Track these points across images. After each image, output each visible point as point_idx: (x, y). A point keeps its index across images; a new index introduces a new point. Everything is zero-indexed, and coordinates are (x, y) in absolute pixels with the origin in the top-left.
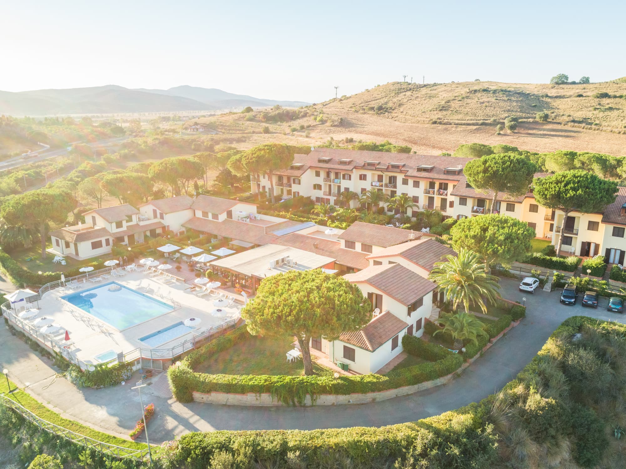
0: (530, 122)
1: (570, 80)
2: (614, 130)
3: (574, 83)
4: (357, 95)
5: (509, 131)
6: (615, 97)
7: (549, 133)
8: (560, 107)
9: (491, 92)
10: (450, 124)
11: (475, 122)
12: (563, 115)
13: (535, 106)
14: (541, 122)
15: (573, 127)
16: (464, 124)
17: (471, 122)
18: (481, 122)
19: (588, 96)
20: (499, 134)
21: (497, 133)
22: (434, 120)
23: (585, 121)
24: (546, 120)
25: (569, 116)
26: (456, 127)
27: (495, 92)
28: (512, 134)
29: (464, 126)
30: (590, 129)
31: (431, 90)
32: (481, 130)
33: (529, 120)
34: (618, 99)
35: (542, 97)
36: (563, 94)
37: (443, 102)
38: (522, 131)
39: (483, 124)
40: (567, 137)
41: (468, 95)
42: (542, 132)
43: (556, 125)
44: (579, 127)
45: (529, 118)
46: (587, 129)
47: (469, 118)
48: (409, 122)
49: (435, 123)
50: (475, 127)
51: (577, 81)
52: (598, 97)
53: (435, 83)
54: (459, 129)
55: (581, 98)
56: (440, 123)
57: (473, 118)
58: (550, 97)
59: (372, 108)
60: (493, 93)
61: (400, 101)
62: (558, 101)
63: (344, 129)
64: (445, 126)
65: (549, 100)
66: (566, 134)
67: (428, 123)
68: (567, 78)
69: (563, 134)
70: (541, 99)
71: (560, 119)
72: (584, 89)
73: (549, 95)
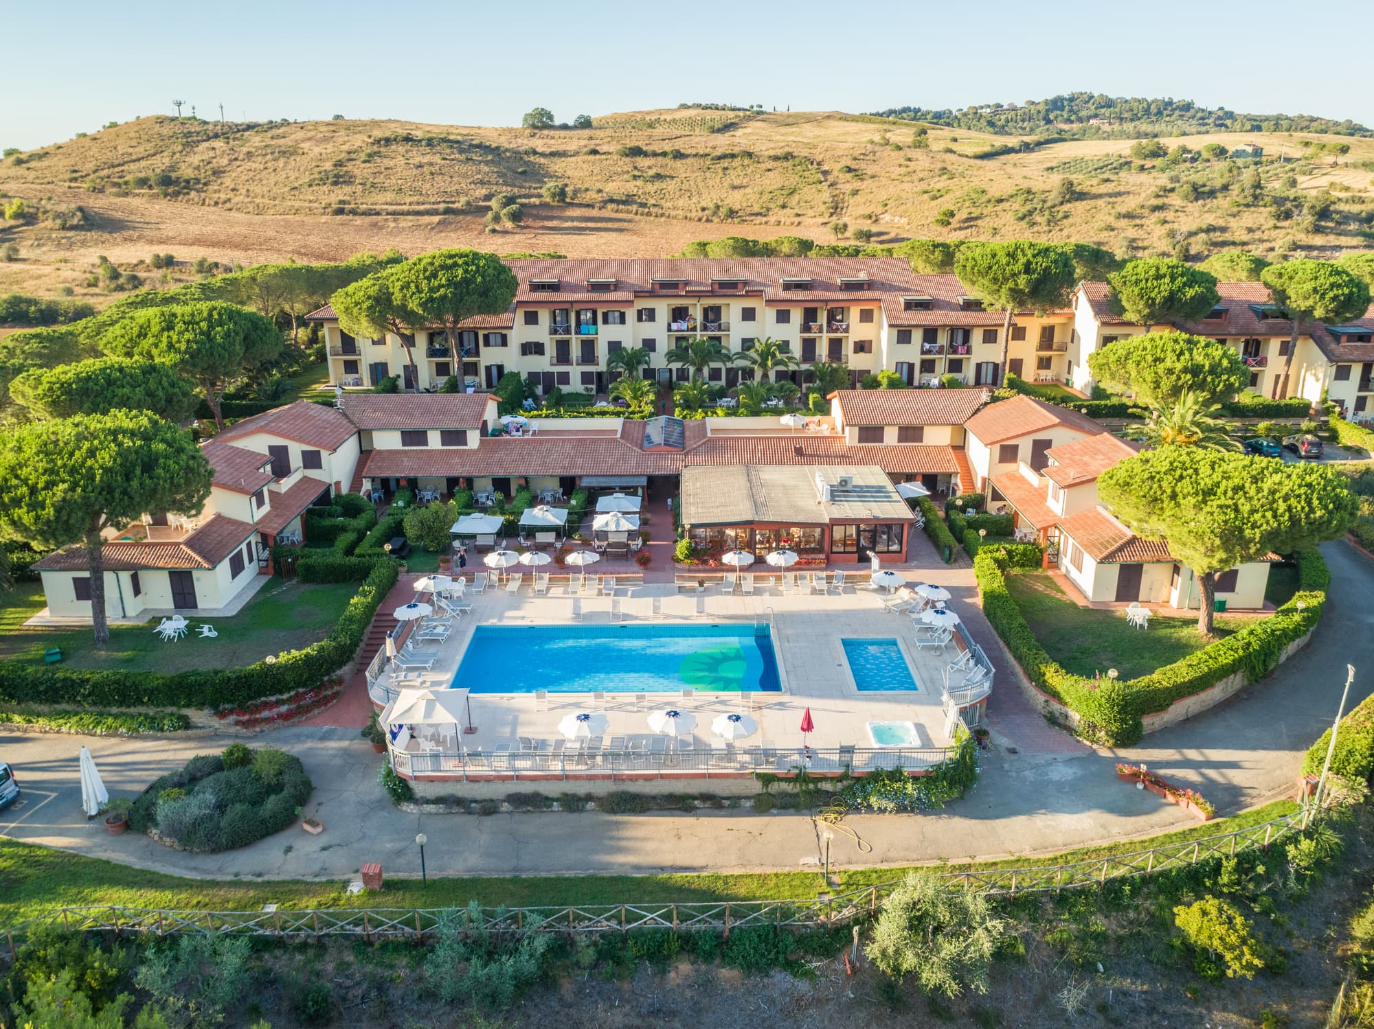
0: (535, 206)
1: (557, 122)
2: (689, 215)
3: (565, 127)
4: (60, 147)
5: (509, 225)
6: (655, 154)
7: (583, 225)
8: (569, 173)
9: (424, 143)
10: (378, 214)
11: (427, 207)
12: (587, 190)
13: (524, 173)
14: (556, 204)
15: (617, 211)
16: (409, 213)
17: (422, 208)
18: (442, 206)
19: (609, 153)
20: (494, 231)
21: (490, 227)
22: (335, 206)
23: (628, 200)
24: (563, 201)
25: (600, 191)
26: (395, 220)
27: (430, 142)
28: (518, 230)
29: (410, 217)
30: (649, 214)
31: (272, 138)
32: (450, 223)
33: (533, 200)
34: (660, 158)
35: (526, 153)
36: (561, 148)
37: (328, 166)
38: (530, 222)
39: (447, 211)
40: (621, 230)
41: (375, 148)
42: (569, 224)
43: (583, 209)
44: (628, 212)
45: (529, 196)
46: (642, 214)
47: (408, 200)
48: (272, 212)
49: (340, 212)
50: (436, 219)
51: (571, 123)
52: (627, 155)
53: (271, 122)
54: (402, 224)
55: (598, 157)
56: (354, 212)
57: (415, 199)
58: (543, 155)
59: (143, 182)
60: (428, 145)
61: (209, 163)
62: (558, 161)
63: (106, 236)
64: (368, 219)
65: (542, 160)
66: (616, 225)
67: (323, 214)
68: (550, 117)
69: (609, 225)
70: (526, 158)
71: (588, 197)
72: (591, 138)
73: (539, 150)
